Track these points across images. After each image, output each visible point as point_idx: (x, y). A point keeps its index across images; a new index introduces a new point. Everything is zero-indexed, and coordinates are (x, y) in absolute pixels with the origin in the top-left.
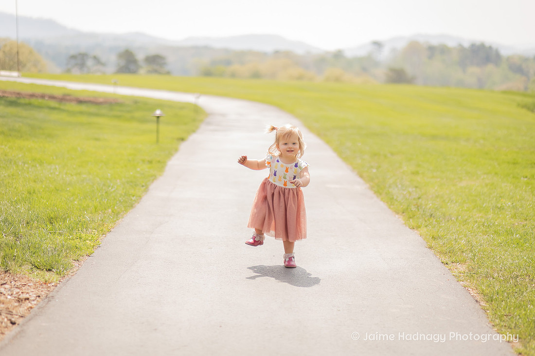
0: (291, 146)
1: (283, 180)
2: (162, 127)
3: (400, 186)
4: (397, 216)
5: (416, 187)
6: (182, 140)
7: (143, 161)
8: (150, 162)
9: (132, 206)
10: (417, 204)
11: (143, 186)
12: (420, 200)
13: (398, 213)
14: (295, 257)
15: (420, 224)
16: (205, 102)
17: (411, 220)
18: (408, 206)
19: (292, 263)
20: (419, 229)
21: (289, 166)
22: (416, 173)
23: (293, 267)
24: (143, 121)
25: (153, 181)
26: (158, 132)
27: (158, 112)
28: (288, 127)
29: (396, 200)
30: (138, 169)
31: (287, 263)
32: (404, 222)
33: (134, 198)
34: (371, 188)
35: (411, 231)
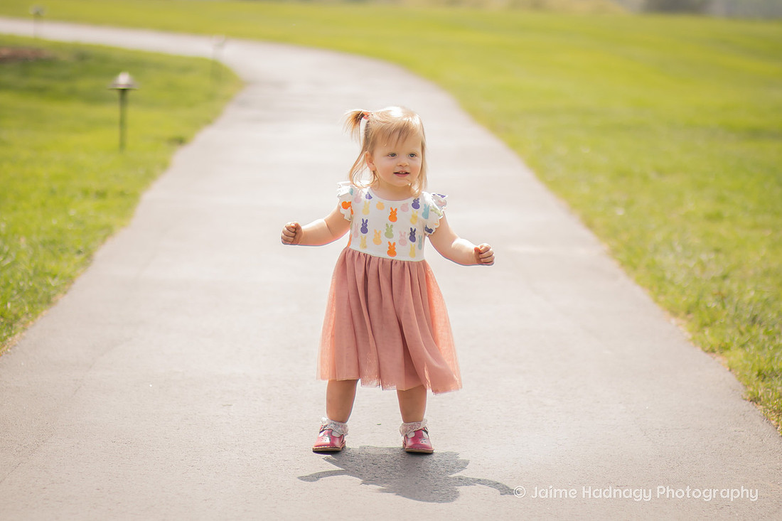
0: (405, 160)
1: (385, 240)
2: (133, 113)
3: (679, 249)
4: (674, 321)
5: (717, 251)
6: (181, 141)
7: (85, 193)
8: (101, 195)
9: (48, 301)
10: (719, 293)
11: (79, 252)
12: (727, 283)
13: (675, 313)
14: (429, 430)
15: (727, 341)
16: (235, 54)
17: (707, 331)
18: (701, 296)
19: (423, 442)
20: (727, 353)
21: (398, 204)
22: (715, 217)
23: (427, 453)
24: (94, 98)
25: (103, 240)
26: (122, 123)
27: (123, 79)
28: (396, 114)
29: (671, 282)
30: (72, 212)
31: (410, 443)
32: (690, 336)
33: (53, 283)
34: (614, 253)
35: (708, 357)
